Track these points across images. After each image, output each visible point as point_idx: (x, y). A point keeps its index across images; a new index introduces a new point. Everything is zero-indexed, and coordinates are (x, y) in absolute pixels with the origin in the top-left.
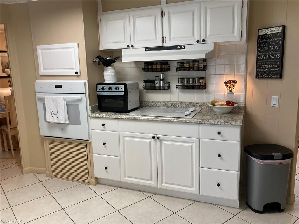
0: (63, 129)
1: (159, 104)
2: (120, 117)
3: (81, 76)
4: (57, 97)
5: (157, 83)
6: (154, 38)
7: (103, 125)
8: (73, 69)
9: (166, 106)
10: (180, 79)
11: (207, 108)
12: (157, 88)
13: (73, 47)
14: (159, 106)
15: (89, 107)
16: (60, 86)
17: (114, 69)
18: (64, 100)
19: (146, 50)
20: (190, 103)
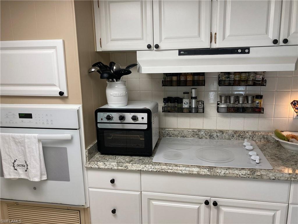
0: (35, 188)
1: (185, 132)
2: (144, 169)
3: (69, 97)
4: (24, 137)
5: (186, 103)
6: (196, 34)
7: (113, 181)
8: (55, 85)
9: (197, 136)
10: (223, 98)
11: (262, 139)
12: (185, 110)
13: (54, 47)
14: (185, 137)
15: (84, 151)
16: (29, 116)
17: (125, 84)
18: (39, 140)
19: (180, 54)
20: (236, 132)
